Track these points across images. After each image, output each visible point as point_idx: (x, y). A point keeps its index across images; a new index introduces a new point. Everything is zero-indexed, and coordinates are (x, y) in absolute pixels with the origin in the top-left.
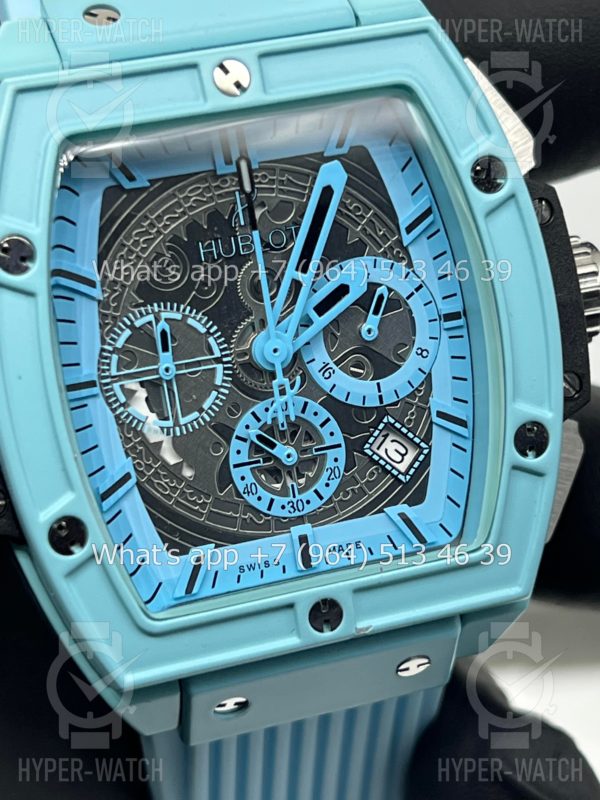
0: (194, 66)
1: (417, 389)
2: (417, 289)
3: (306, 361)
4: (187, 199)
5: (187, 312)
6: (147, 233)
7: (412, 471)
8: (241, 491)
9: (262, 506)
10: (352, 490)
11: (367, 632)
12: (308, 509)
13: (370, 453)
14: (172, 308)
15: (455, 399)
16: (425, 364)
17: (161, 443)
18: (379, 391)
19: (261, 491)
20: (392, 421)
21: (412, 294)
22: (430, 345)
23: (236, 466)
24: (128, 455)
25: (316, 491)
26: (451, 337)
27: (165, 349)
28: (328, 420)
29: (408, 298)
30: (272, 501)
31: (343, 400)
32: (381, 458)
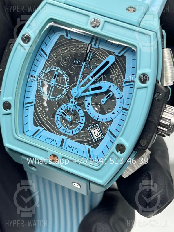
0: (88, 16)
1: (108, 121)
2: (120, 98)
3: (85, 100)
4: (78, 47)
5: (64, 73)
6: (65, 50)
7: (97, 140)
8: (56, 121)
9: (59, 127)
10: (81, 136)
11: (62, 168)
12: (68, 134)
13: (89, 130)
14: (61, 70)
15: (116, 129)
16: (113, 117)
17: (44, 99)
18: (99, 117)
19: (60, 123)
20: (98, 126)
21: (119, 98)
22: (117, 113)
23: (57, 114)
24: (36, 97)
25: (72, 131)
26: (123, 114)
27: (54, 79)
28: (83, 116)
29: (117, 99)
30: (61, 127)
31: (89, 114)
32: (91, 132)
